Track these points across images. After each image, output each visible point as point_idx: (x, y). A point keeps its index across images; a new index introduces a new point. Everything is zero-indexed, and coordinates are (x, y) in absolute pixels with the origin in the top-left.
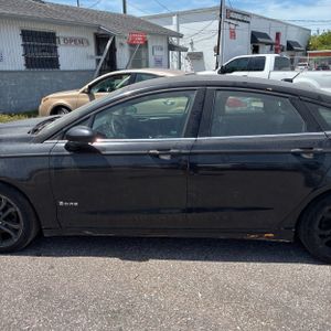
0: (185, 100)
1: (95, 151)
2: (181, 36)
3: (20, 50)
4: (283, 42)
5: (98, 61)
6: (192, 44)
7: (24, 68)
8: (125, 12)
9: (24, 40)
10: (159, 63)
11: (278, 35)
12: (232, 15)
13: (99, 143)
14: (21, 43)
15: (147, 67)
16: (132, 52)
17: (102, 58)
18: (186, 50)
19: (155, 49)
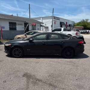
0: (45, 35)
1: (33, 42)
2: (43, 23)
3: (9, 26)
4: (68, 25)
5: (25, 29)
6: (46, 25)
7: (9, 30)
8: (30, 17)
9: (9, 24)
10: (38, 29)
11: (67, 23)
12: (55, 18)
13: (34, 41)
14: (9, 25)
15: (36, 30)
16: (32, 27)
17: (26, 28)
18: (44, 26)
19: (38, 26)
